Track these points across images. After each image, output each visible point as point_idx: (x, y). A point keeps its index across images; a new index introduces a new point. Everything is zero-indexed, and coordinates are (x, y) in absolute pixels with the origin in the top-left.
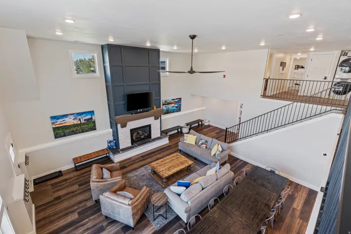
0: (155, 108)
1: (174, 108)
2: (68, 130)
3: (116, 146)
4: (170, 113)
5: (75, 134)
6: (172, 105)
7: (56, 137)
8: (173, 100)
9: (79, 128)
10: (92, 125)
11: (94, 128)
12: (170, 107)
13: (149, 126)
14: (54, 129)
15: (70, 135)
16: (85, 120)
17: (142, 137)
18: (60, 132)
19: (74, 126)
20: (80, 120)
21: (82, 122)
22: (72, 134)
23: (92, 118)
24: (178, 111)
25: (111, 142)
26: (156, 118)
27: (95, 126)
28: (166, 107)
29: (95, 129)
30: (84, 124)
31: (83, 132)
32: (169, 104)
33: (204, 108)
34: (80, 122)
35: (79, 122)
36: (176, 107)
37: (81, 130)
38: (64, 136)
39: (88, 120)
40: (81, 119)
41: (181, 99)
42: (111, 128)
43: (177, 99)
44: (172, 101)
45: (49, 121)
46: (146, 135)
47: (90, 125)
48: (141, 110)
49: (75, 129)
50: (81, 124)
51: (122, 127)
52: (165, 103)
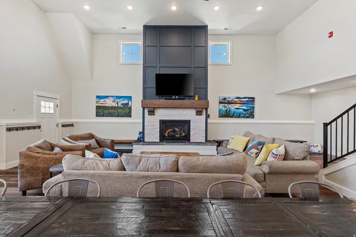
0: (197, 98)
2: (107, 111)
4: (232, 117)
5: (112, 117)
6: (237, 106)
7: (97, 116)
8: (238, 98)
9: (116, 111)
10: (128, 111)
11: (129, 115)
12: (233, 107)
13: (187, 123)
14: (97, 107)
15: (107, 116)
16: (122, 104)
17: (176, 136)
18: (102, 111)
19: (113, 108)
20: (118, 103)
21: (119, 106)
22: (109, 116)
23: (128, 103)
24: (248, 117)
25: (141, 133)
26: (199, 113)
27: (130, 112)
28: (225, 107)
30: (120, 108)
31: (118, 116)
32: (229, 103)
33: (312, 122)
35: (116, 105)
36: (244, 110)
37: (117, 114)
38: (103, 116)
39: (124, 105)
41: (252, 100)
43: (245, 98)
44: (236, 100)
45: (95, 100)
46: (183, 134)
47: (125, 111)
48: (177, 97)
49: (112, 111)
50: (117, 108)
51: (149, 114)
52: (223, 101)
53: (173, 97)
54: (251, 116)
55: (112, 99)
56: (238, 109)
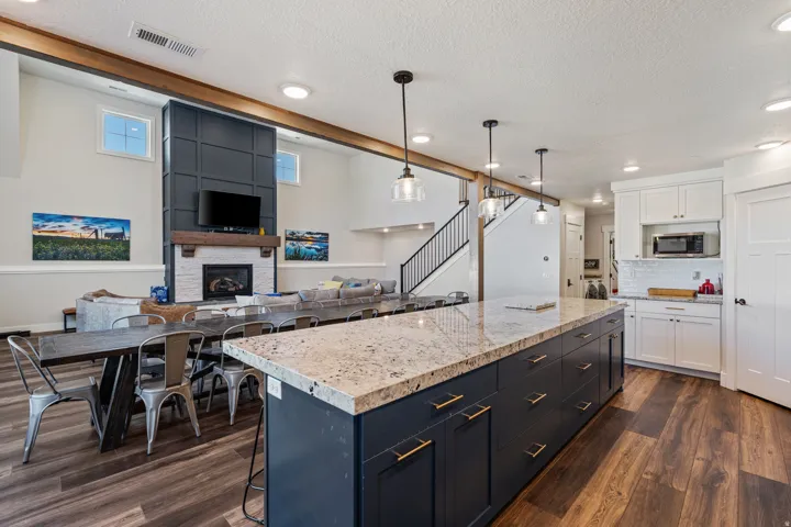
0: (262, 232)
1: (313, 250)
2: (66, 249)
3: (168, 297)
4: (303, 259)
5: (79, 259)
6: (309, 244)
7: (36, 257)
8: (310, 233)
9: (91, 248)
10: (122, 249)
11: (124, 256)
12: (303, 246)
13: (249, 268)
14: (36, 239)
15: (68, 259)
16: (107, 235)
17: (230, 289)
18: (47, 248)
19: (82, 241)
20: (96, 231)
21: (100, 237)
22: (73, 259)
23: (122, 234)
24: (321, 260)
25: (158, 288)
26: (265, 254)
27: (127, 251)
28: (293, 245)
29: (128, 259)
30: (103, 242)
31: (97, 258)
32: (299, 239)
33: (384, 264)
34: (97, 235)
35: (93, 237)
36: (316, 249)
37: (94, 254)
38: (55, 258)
39: (115, 236)
40: (99, 232)
41: (325, 237)
42: (164, 263)
43: (318, 234)
44: (307, 236)
45: (30, 222)
46: (241, 287)
47: (115, 247)
48: (231, 229)
49: (81, 249)
50: (96, 241)
51: (183, 256)
52: (292, 237)
53: (226, 229)
54: (325, 257)
55: (81, 223)
56: (310, 248)
